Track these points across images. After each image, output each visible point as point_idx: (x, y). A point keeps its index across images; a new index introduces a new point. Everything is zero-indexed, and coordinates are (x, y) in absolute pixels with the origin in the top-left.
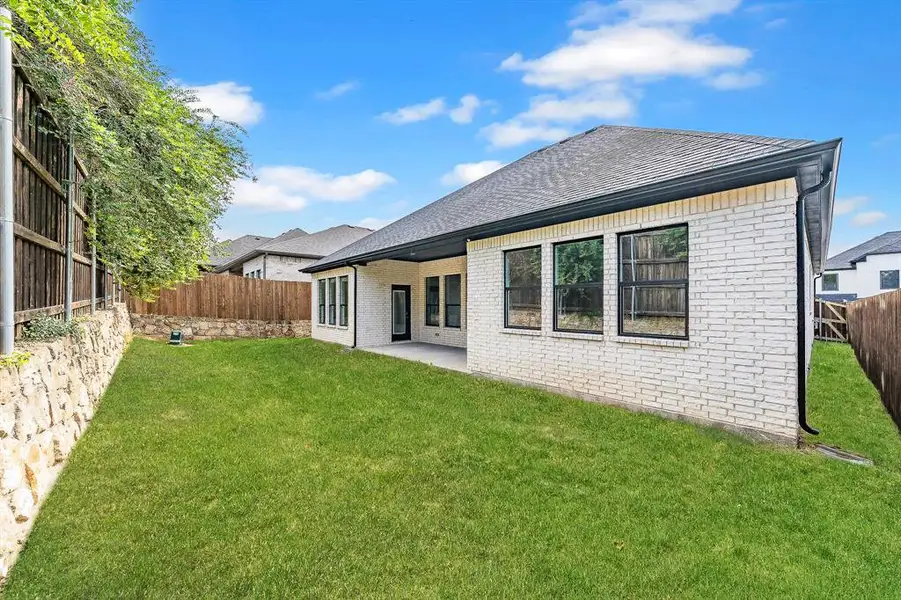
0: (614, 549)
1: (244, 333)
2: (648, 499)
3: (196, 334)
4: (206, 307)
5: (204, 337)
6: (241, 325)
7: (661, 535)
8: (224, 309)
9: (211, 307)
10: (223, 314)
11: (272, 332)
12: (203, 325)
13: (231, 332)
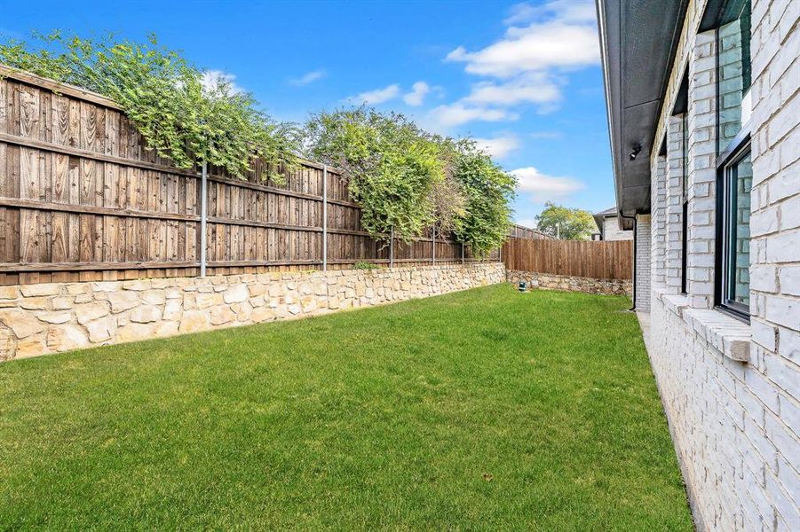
0: (484, 482)
1: (575, 288)
2: (515, 437)
3: (540, 285)
4: (548, 266)
5: (545, 289)
6: (573, 281)
7: (526, 468)
8: (560, 267)
9: (551, 266)
10: (560, 272)
11: (602, 289)
12: (545, 279)
13: (565, 286)
